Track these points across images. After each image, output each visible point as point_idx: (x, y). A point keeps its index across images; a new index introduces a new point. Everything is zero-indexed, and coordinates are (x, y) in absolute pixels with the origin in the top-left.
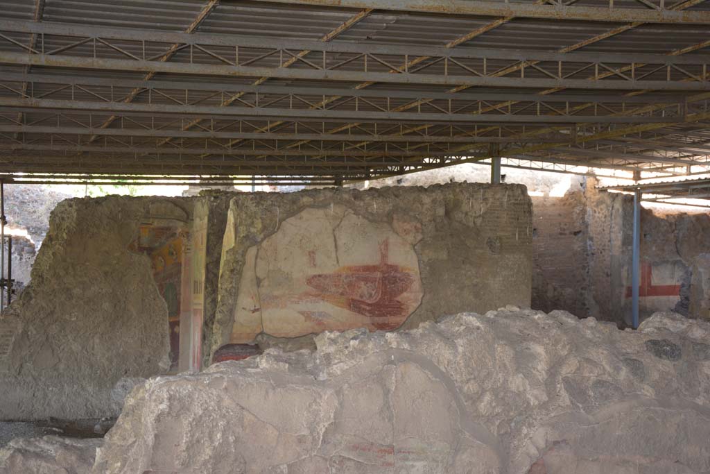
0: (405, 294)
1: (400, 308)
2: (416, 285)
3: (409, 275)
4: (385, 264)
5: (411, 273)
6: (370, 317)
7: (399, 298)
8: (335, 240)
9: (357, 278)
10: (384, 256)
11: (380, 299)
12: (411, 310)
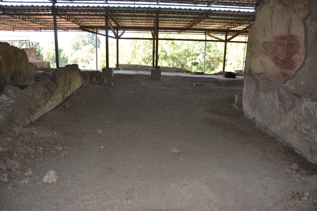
0: (296, 56)
1: (293, 65)
2: (302, 50)
3: (299, 42)
4: (289, 35)
5: (300, 40)
6: (281, 68)
7: (293, 58)
8: (272, 22)
9: (278, 44)
10: (289, 29)
11: (285, 57)
12: (298, 67)
